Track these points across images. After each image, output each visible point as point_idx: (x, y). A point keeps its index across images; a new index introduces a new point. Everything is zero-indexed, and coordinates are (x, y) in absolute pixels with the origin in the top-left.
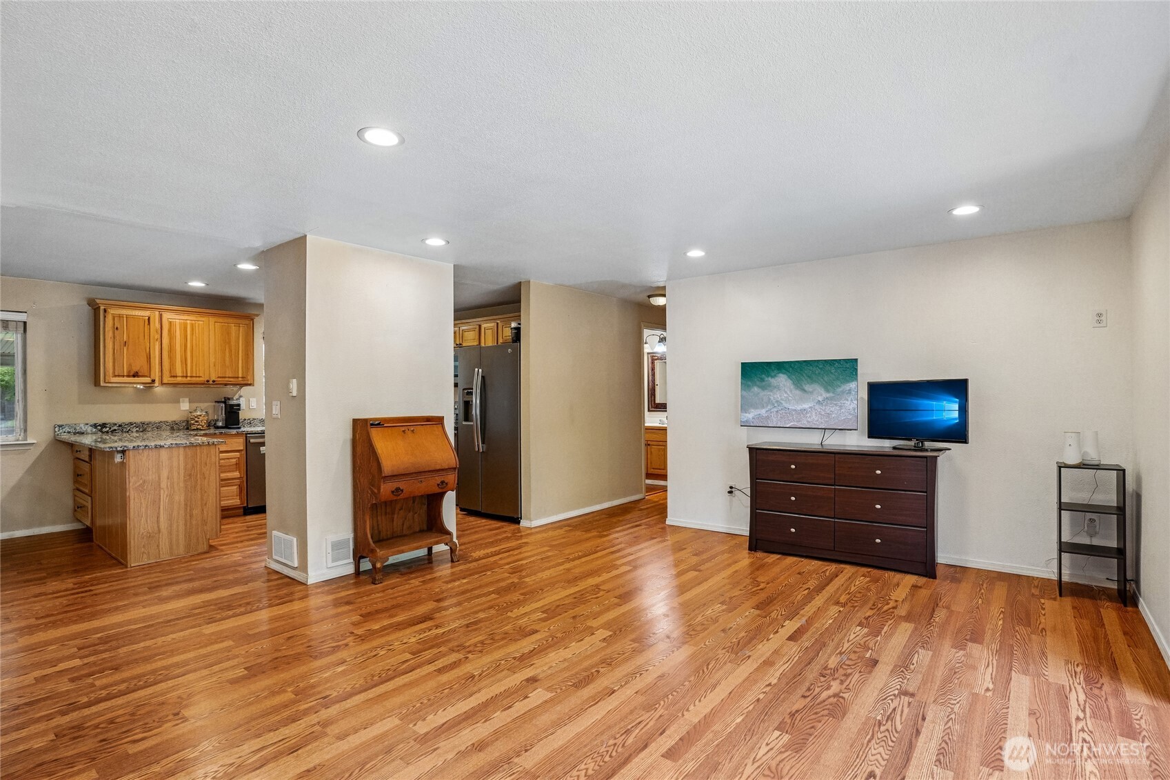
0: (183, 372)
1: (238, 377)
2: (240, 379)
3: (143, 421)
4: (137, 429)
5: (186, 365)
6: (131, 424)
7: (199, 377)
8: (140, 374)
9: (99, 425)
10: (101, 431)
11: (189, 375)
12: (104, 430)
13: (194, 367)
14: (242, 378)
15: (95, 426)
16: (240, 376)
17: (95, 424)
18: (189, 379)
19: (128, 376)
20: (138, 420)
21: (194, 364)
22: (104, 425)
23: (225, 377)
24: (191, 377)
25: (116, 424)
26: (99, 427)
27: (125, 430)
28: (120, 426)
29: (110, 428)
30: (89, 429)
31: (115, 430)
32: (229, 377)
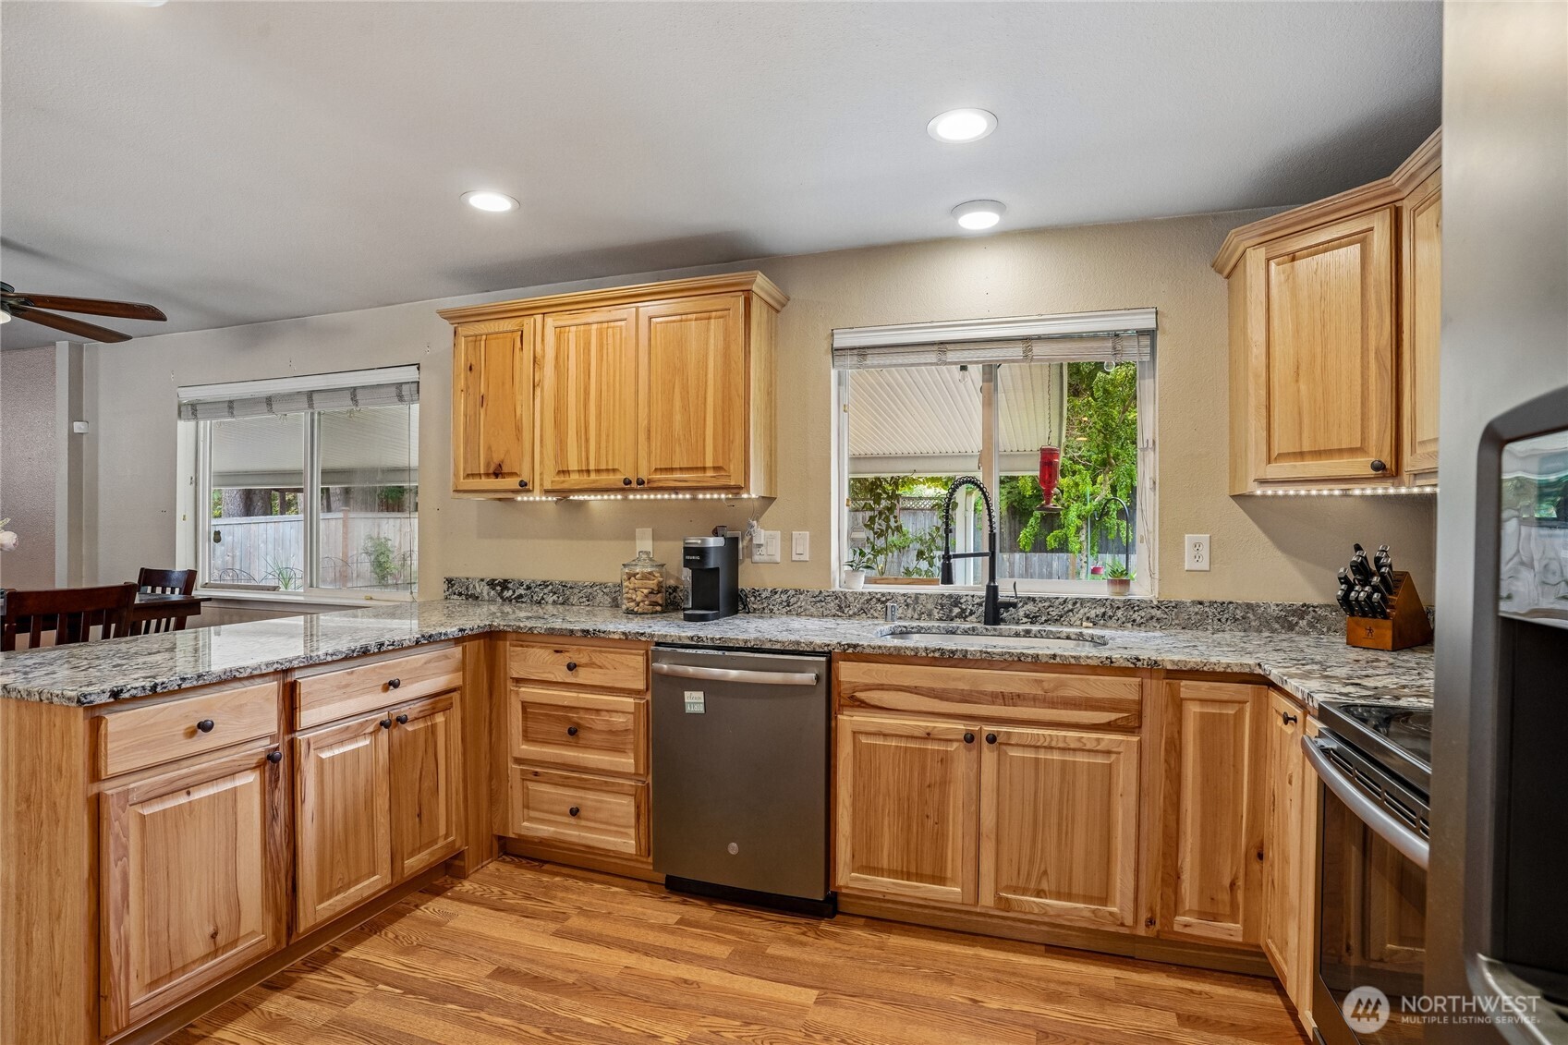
0: (579, 461)
1: (704, 469)
2: (710, 473)
3: (564, 578)
4: (555, 597)
5: (587, 440)
6: (545, 584)
7: (614, 470)
8: (505, 469)
9: (499, 584)
10: (500, 595)
11: (592, 467)
12: (507, 594)
13: (603, 444)
14: (716, 468)
15: (492, 584)
16: (709, 463)
17: (494, 580)
18: (593, 476)
19: (487, 475)
20: (557, 576)
21: (604, 437)
22: (504, 584)
23: (671, 470)
24: (598, 471)
25: (522, 584)
26: (499, 588)
27: (535, 598)
28: (529, 588)
29: (514, 592)
30: (484, 590)
31: (521, 596)
32: (681, 469)
